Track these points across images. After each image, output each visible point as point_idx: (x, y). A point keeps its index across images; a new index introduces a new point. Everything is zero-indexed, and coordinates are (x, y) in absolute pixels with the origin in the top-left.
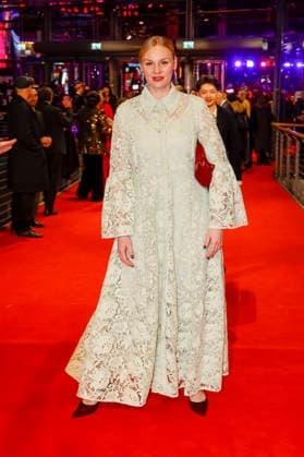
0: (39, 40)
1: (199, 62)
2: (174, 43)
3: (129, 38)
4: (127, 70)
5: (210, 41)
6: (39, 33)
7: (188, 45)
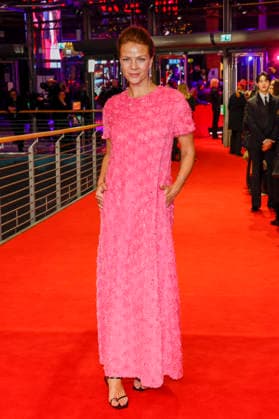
0: (79, 38)
1: (237, 55)
2: (212, 37)
3: (167, 33)
4: (168, 67)
5: (249, 33)
6: (78, 32)
7: (226, 38)
